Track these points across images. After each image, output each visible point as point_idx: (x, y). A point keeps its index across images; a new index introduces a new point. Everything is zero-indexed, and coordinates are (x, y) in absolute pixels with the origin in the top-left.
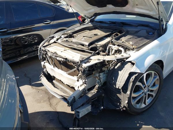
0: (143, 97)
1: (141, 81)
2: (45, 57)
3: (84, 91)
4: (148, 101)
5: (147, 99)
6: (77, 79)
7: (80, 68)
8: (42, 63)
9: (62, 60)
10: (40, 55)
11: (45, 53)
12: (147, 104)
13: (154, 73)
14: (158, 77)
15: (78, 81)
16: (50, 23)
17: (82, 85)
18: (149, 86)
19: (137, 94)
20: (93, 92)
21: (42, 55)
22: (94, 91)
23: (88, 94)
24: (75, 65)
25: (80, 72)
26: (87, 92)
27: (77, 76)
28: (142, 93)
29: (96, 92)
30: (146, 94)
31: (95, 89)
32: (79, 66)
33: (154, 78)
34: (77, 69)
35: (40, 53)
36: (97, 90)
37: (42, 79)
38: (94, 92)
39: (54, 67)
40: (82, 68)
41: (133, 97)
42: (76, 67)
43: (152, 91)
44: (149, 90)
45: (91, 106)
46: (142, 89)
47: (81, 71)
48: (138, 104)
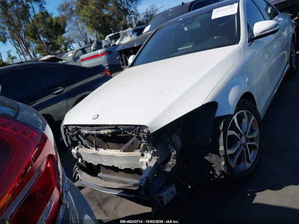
0: (242, 152)
1: (233, 127)
2: (76, 140)
3: (158, 166)
4: (252, 156)
5: (250, 154)
6: (141, 153)
7: (141, 135)
8: (74, 151)
9: (110, 131)
10: (67, 139)
11: (75, 133)
12: (252, 161)
13: (247, 112)
14: (253, 118)
15: (143, 155)
16: (63, 90)
17: (152, 158)
18: (246, 133)
19: (234, 149)
20: (171, 164)
21: (71, 139)
22: (172, 162)
23: (166, 168)
24: (133, 133)
25: (143, 140)
26: (162, 166)
27: (139, 148)
28: (240, 146)
29: (175, 163)
30: (245, 147)
31: (172, 159)
32: (139, 132)
33: (249, 119)
34: (137, 137)
35: (66, 136)
36: (175, 160)
37: (79, 176)
38: (173, 164)
39: (96, 150)
40: (144, 133)
41: (229, 155)
42: (134, 134)
43: (252, 140)
44: (247, 140)
45: (174, 185)
46: (238, 139)
47: (144, 138)
48: (240, 164)
